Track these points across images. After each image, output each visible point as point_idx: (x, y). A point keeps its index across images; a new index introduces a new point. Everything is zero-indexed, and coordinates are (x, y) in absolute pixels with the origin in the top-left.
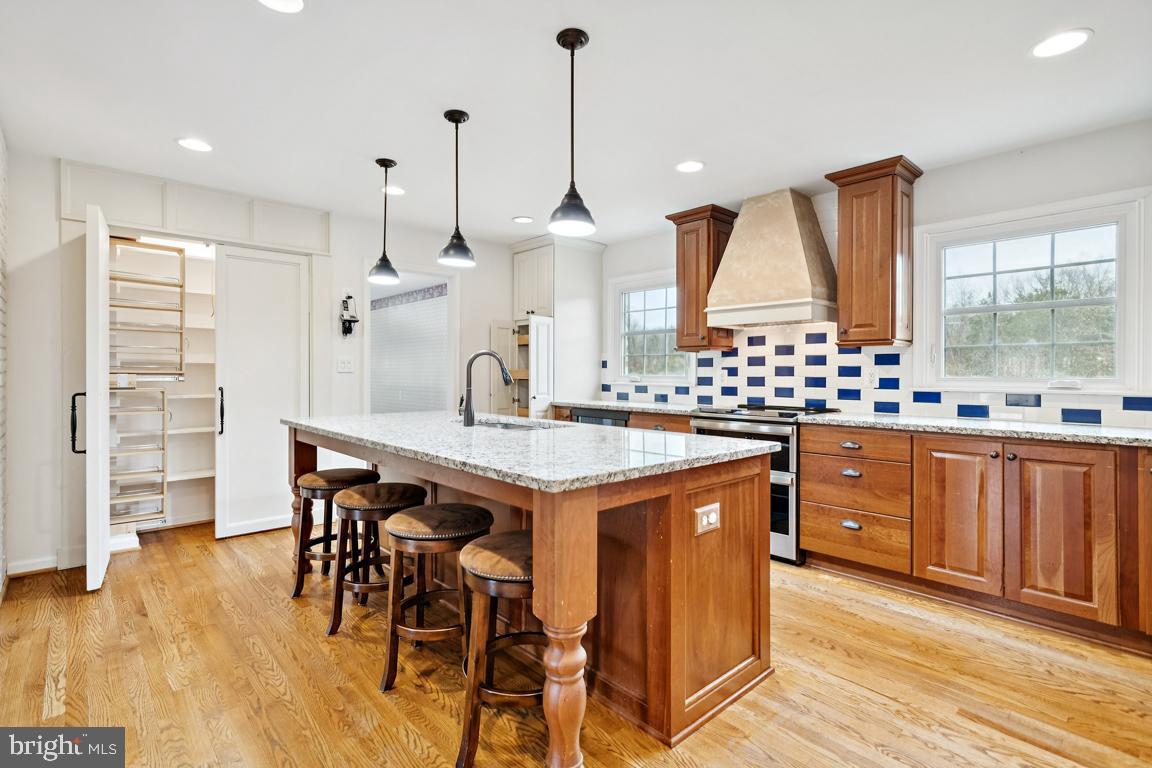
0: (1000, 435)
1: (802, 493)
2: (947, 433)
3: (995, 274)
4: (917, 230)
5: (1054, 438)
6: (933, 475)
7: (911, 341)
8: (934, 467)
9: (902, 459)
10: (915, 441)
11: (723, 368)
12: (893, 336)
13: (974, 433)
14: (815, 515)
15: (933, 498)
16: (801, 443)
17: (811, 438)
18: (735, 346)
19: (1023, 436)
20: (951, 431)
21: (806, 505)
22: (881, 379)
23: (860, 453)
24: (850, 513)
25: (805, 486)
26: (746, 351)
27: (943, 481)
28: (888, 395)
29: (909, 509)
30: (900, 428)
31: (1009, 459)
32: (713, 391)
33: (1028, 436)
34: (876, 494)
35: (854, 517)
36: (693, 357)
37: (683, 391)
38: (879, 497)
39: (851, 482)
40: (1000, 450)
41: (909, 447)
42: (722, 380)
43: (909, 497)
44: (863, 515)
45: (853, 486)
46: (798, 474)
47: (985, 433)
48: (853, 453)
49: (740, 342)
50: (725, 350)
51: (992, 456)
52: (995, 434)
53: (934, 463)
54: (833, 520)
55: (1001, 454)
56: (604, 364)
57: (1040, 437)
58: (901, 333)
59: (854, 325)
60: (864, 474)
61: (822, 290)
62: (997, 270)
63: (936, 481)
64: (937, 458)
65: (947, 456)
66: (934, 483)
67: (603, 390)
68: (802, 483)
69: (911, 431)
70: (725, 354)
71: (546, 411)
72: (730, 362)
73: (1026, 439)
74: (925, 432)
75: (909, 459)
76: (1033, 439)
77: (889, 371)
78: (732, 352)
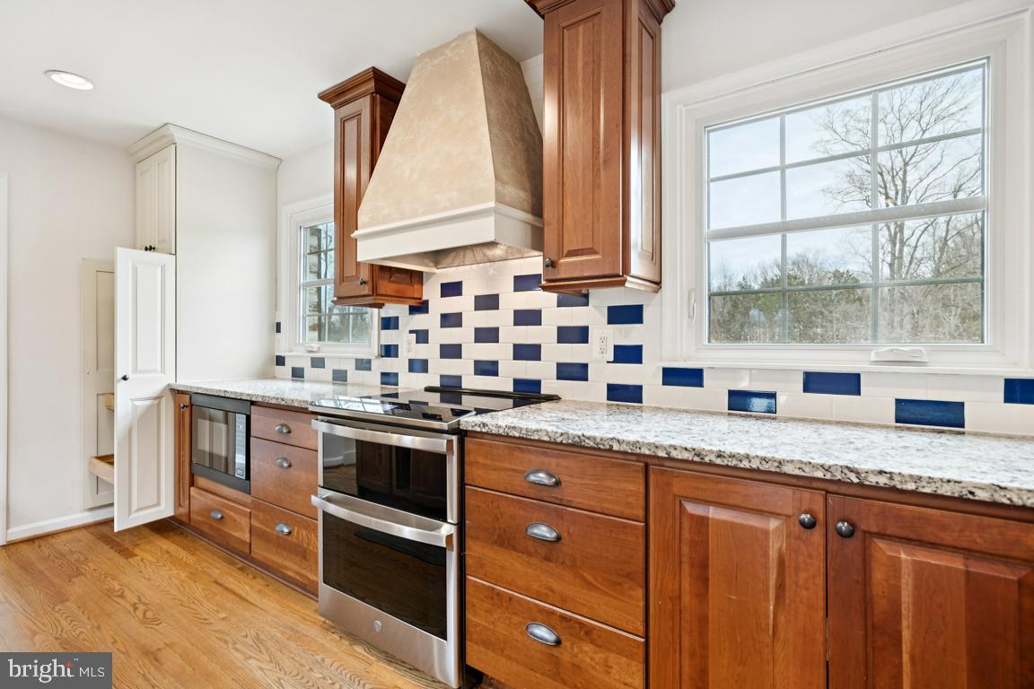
0: (819, 474)
1: (469, 561)
2: (711, 464)
3: (783, 168)
4: (667, 99)
5: (946, 490)
6: (685, 549)
7: (658, 283)
8: (686, 534)
9: (627, 511)
10: (652, 478)
11: (411, 332)
12: (626, 270)
13: (765, 467)
14: (486, 605)
15: (686, 599)
16: (467, 468)
17: (481, 460)
18: (424, 298)
19: (873, 480)
20: (719, 461)
21: (475, 585)
22: (617, 348)
23: (556, 493)
24: (542, 610)
25: (474, 549)
26: (440, 305)
27: (704, 565)
28: (626, 374)
29: (641, 617)
30: (624, 448)
31: (840, 533)
32: (397, 365)
33: (883, 480)
34: (584, 579)
35: (548, 619)
36: (374, 315)
37: (364, 365)
38: (590, 586)
39: (542, 551)
40: (819, 507)
41: (642, 489)
42: (409, 349)
43: (640, 593)
44: (563, 618)
45: (547, 559)
46: (461, 526)
47: (788, 469)
48: (545, 494)
49: (431, 292)
50: (414, 303)
51: (802, 524)
52: (809, 472)
53: (686, 525)
54: (516, 619)
55: (821, 517)
56: (278, 328)
57: (911, 486)
58: (638, 266)
59: (565, 252)
60: (565, 535)
61: (516, 193)
62: (788, 162)
63: (692, 565)
64: (692, 516)
65: (713, 513)
66: (686, 567)
67: (277, 364)
68: (469, 542)
69: (645, 455)
70: (413, 310)
71: (159, 398)
72: (419, 321)
73: (876, 488)
74: (670, 459)
75: (641, 513)
76: (893, 489)
77: (628, 335)
78: (420, 307)
